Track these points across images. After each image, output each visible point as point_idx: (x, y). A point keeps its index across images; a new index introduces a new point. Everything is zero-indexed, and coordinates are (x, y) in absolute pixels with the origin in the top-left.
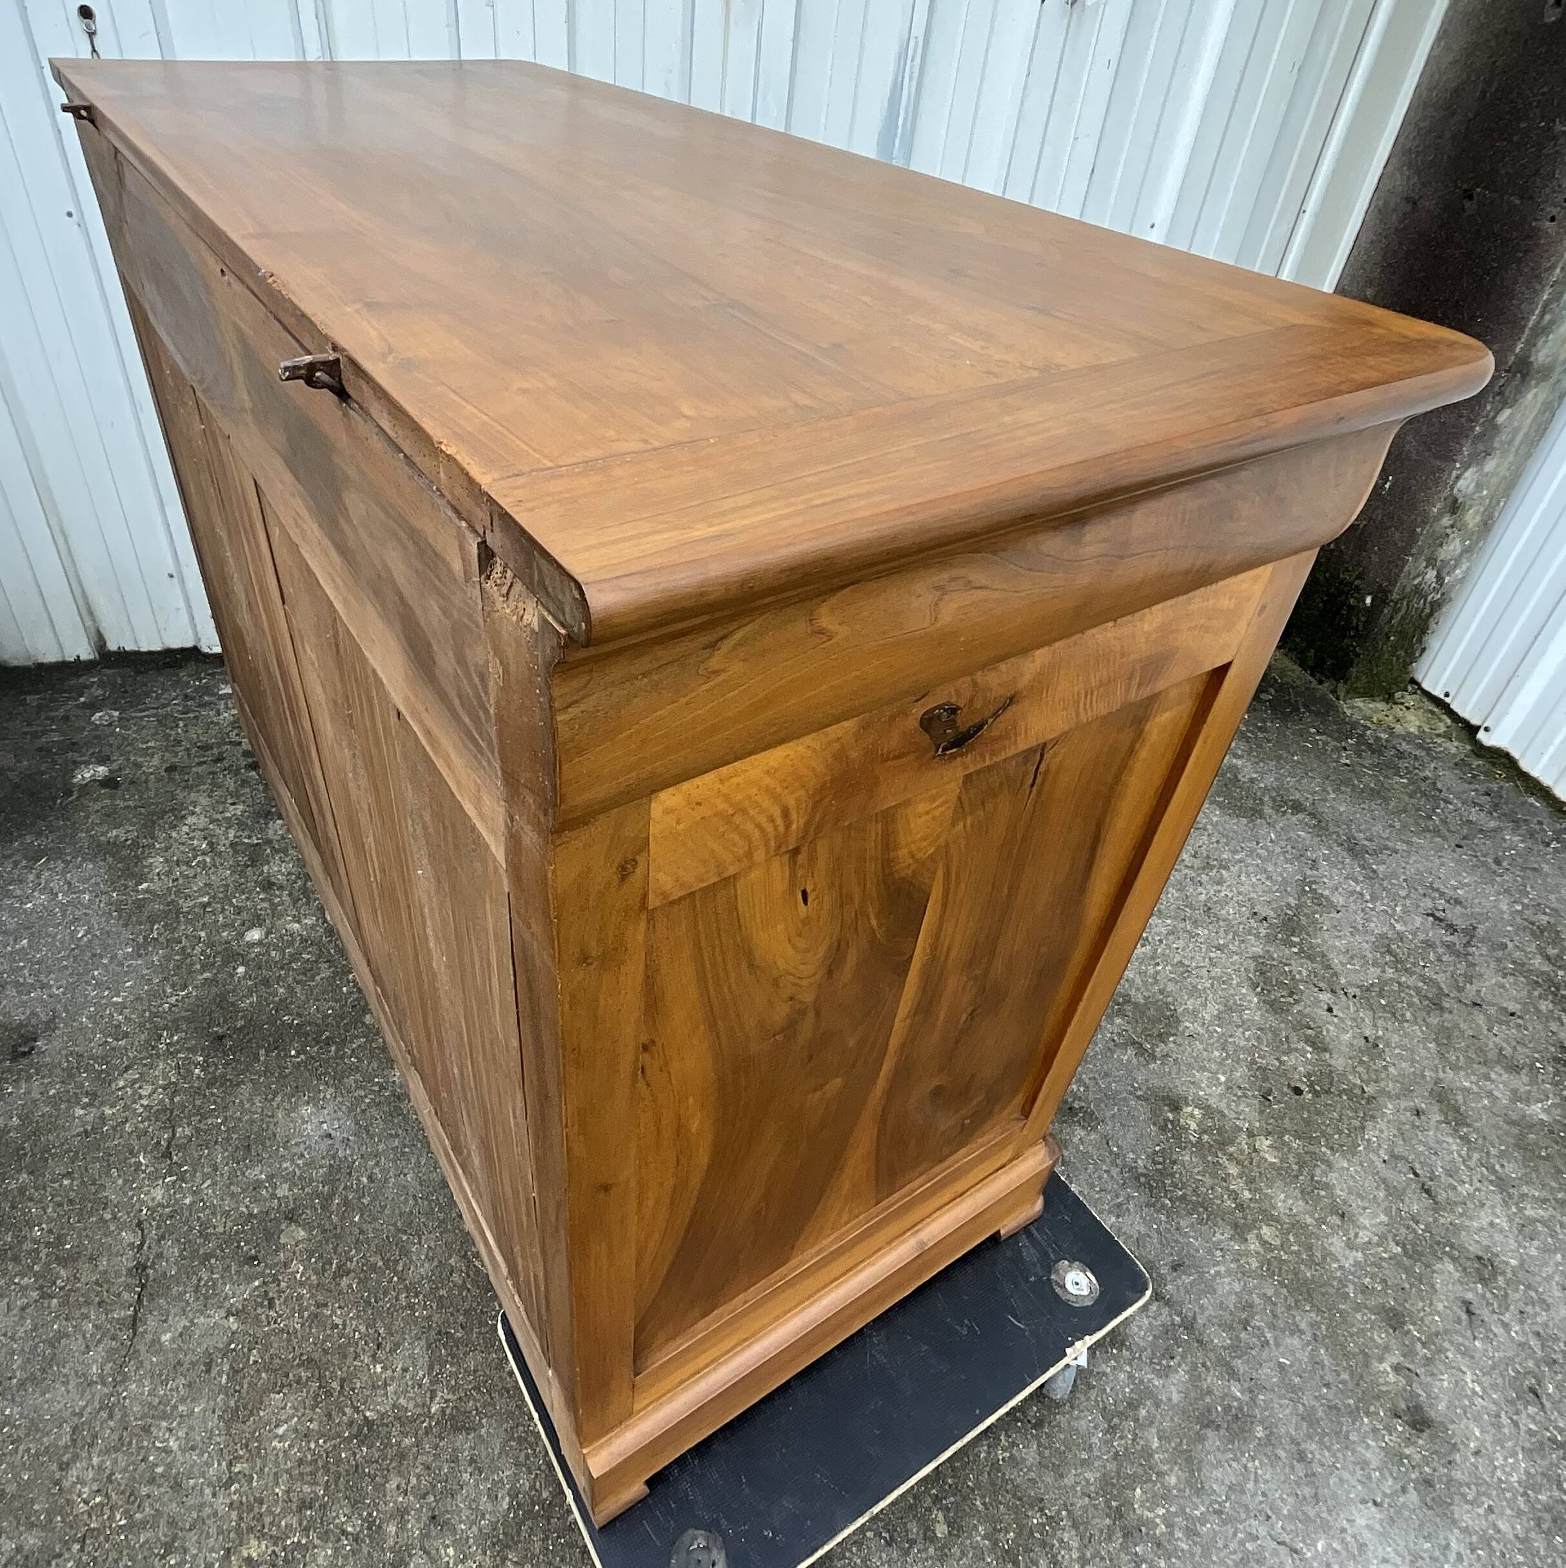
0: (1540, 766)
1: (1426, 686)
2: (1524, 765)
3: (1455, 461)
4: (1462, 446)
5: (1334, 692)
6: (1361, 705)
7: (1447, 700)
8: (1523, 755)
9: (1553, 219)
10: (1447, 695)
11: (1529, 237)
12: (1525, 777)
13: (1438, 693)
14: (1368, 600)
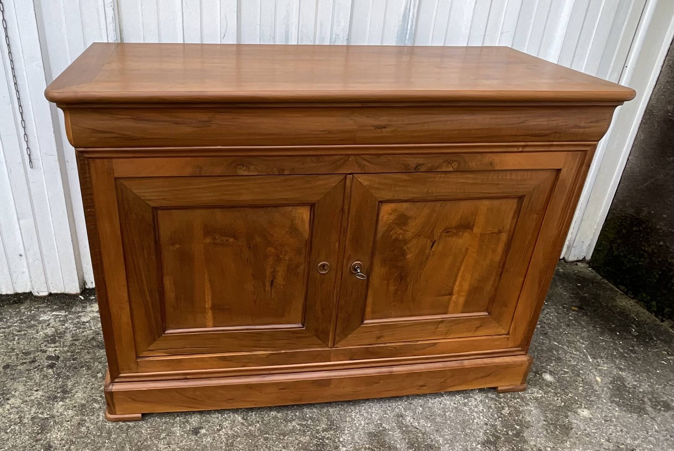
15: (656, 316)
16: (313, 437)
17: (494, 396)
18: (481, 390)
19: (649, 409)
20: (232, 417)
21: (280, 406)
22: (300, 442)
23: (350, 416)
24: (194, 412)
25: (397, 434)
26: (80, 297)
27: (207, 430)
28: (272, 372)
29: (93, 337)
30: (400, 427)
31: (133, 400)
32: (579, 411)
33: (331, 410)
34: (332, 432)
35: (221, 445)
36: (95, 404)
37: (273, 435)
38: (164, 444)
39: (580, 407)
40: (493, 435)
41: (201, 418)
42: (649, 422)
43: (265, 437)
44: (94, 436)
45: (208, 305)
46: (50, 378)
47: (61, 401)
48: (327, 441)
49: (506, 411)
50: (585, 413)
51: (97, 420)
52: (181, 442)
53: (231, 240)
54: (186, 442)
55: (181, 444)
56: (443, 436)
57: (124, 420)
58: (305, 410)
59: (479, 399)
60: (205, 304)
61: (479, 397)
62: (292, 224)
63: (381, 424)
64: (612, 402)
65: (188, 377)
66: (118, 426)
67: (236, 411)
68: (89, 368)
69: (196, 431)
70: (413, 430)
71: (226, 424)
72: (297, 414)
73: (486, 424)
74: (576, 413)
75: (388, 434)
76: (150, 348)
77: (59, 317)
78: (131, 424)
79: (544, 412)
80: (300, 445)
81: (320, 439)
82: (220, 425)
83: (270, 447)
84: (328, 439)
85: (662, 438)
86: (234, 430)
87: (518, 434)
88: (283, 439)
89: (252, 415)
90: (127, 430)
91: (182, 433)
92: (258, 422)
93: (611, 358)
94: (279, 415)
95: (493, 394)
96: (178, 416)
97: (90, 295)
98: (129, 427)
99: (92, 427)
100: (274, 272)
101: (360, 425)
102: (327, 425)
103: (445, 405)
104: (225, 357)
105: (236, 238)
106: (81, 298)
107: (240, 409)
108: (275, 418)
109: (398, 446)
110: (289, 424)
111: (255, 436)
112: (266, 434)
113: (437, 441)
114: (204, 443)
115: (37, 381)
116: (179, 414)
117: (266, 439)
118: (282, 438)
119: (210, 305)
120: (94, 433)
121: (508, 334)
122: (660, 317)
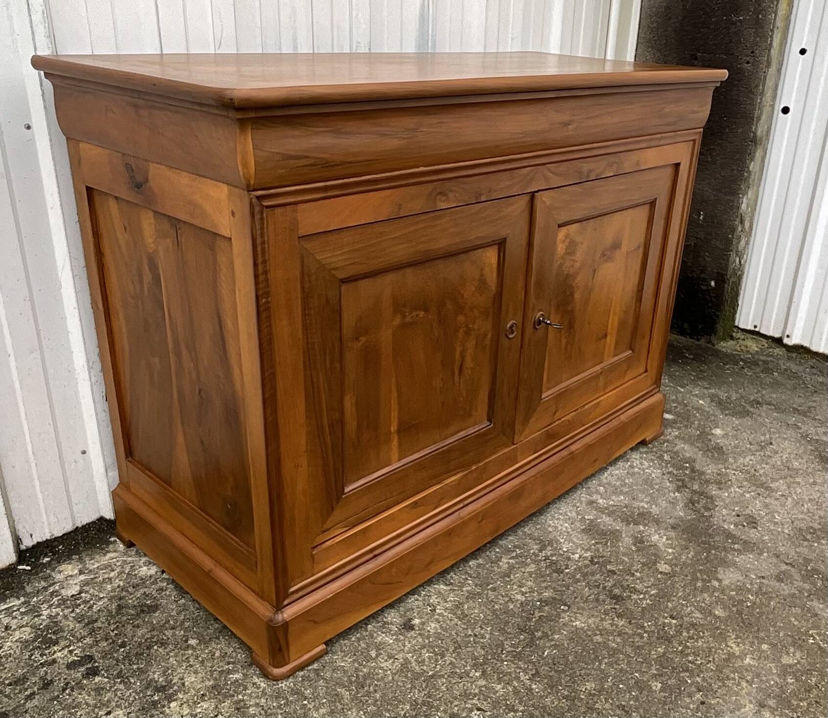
0: (823, 345)
1: (742, 326)
2: (814, 348)
3: (738, 194)
4: (740, 185)
5: (709, 342)
6: (724, 345)
7: (757, 329)
8: (811, 343)
9: (748, 63)
10: (755, 327)
11: (738, 73)
12: (817, 354)
13: (750, 327)
14: (713, 283)
15: (691, 337)
16: (537, 562)
17: (645, 450)
18: (632, 449)
19: (751, 409)
20: (433, 590)
21: (473, 553)
22: (530, 574)
23: (549, 526)
24: (382, 610)
25: (606, 519)
26: (20, 567)
27: (421, 618)
28: (466, 502)
29: (119, 605)
30: (603, 513)
31: (315, 622)
32: (713, 432)
33: (526, 530)
34: (549, 548)
35: (453, 622)
36: (231, 676)
37: (496, 582)
38: (386, 661)
39: (711, 429)
40: (678, 480)
41: (398, 611)
42: (760, 420)
43: (491, 589)
44: (279, 707)
45: (394, 428)
46: (111, 687)
47: (170, 702)
48: (554, 558)
49: (666, 457)
50: (718, 432)
51: (261, 690)
52: (404, 646)
53: (422, 314)
54: (410, 642)
55: (406, 648)
56: (642, 501)
57: (301, 667)
58: (501, 542)
59: (638, 457)
60: (391, 426)
61: (635, 456)
62: (482, 275)
63: (584, 518)
64: (726, 415)
65: (376, 552)
66: (300, 679)
67: (430, 582)
68: (163, 644)
69: (408, 626)
70: (615, 508)
71: (433, 600)
72: (498, 550)
73: (664, 474)
74: (713, 434)
75: (600, 523)
76: (326, 527)
77: (15, 609)
78: (315, 666)
79: (692, 444)
80: (533, 576)
81: (545, 560)
82: (428, 605)
83: (507, 594)
84: (552, 555)
85: (778, 426)
86: (450, 601)
87: (693, 470)
88: (511, 580)
89: (452, 577)
90: (318, 675)
91: (394, 637)
92: (467, 579)
93: (693, 382)
94: (481, 561)
95: (643, 448)
96: (366, 624)
97: (38, 559)
98: (315, 670)
99: (263, 700)
100: (463, 351)
101: (566, 528)
102: (537, 544)
103: (617, 475)
104: (416, 503)
105: (426, 310)
106: (25, 570)
107: (433, 577)
108: (479, 566)
109: (618, 528)
110: (501, 564)
111: (479, 594)
112: (488, 585)
113: (643, 507)
114: (432, 631)
115: (92, 702)
116: (367, 621)
117: (494, 589)
118: (508, 579)
119: (396, 428)
120: (275, 705)
121: (646, 371)
122: (695, 337)
